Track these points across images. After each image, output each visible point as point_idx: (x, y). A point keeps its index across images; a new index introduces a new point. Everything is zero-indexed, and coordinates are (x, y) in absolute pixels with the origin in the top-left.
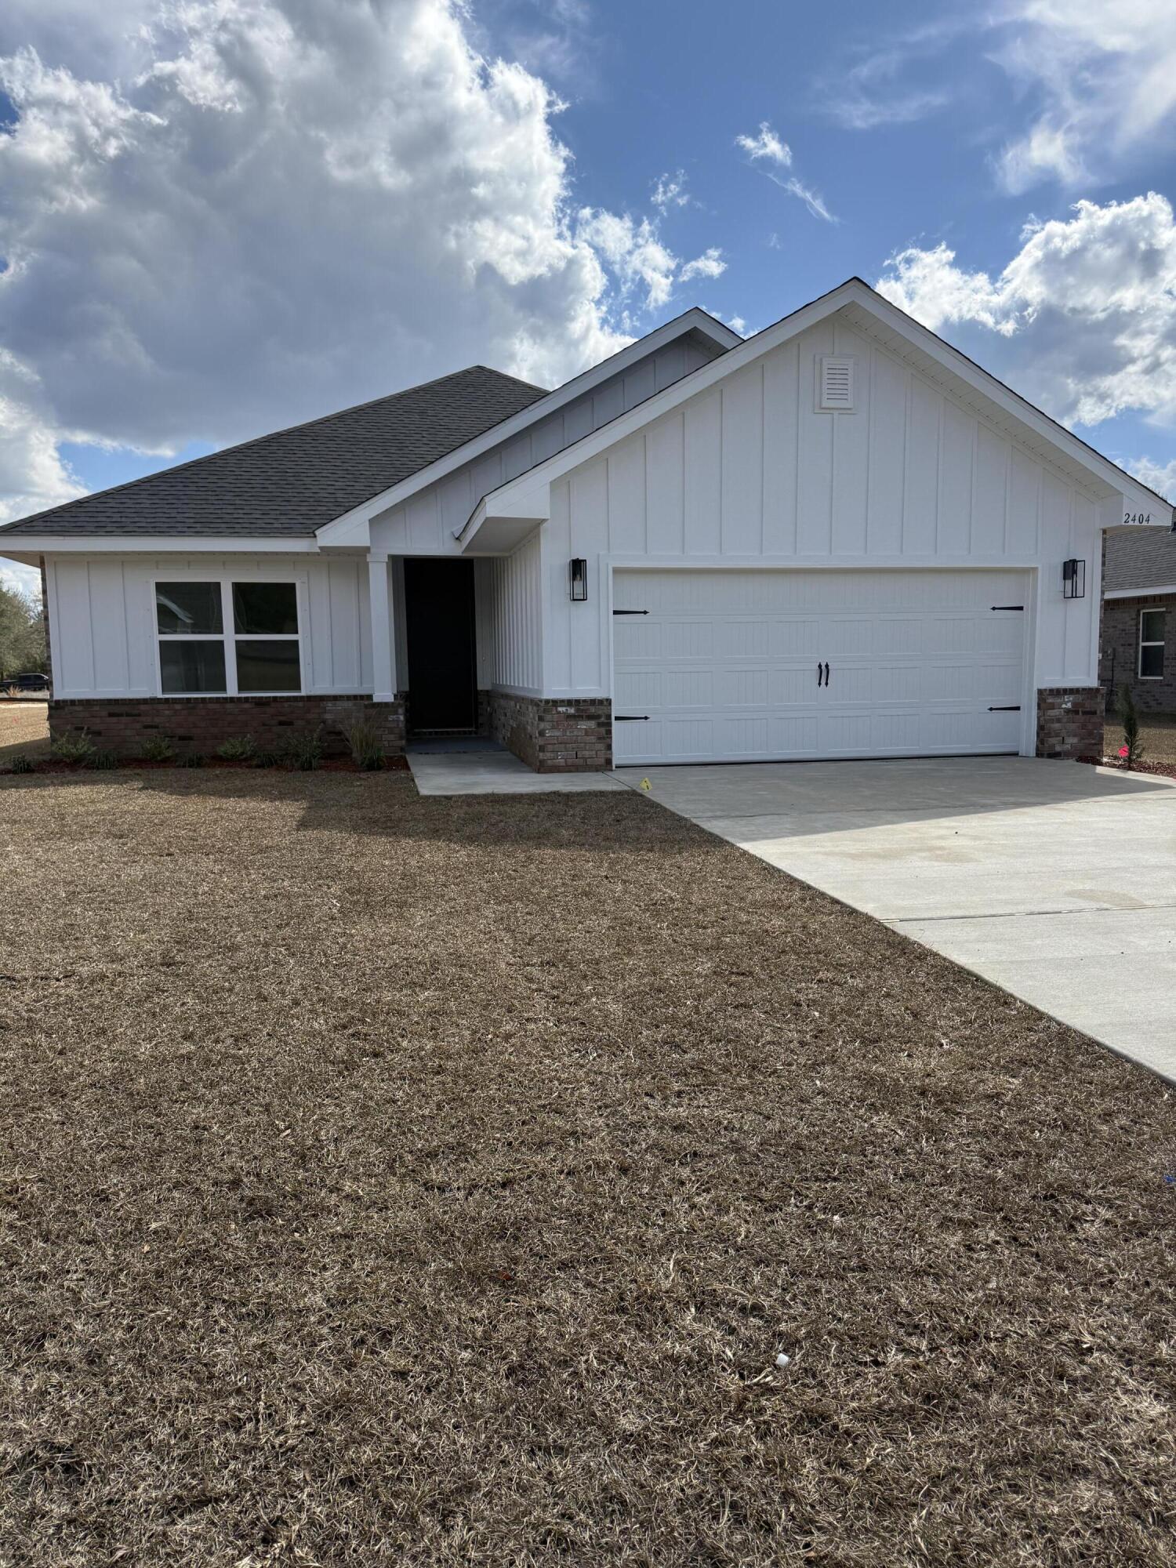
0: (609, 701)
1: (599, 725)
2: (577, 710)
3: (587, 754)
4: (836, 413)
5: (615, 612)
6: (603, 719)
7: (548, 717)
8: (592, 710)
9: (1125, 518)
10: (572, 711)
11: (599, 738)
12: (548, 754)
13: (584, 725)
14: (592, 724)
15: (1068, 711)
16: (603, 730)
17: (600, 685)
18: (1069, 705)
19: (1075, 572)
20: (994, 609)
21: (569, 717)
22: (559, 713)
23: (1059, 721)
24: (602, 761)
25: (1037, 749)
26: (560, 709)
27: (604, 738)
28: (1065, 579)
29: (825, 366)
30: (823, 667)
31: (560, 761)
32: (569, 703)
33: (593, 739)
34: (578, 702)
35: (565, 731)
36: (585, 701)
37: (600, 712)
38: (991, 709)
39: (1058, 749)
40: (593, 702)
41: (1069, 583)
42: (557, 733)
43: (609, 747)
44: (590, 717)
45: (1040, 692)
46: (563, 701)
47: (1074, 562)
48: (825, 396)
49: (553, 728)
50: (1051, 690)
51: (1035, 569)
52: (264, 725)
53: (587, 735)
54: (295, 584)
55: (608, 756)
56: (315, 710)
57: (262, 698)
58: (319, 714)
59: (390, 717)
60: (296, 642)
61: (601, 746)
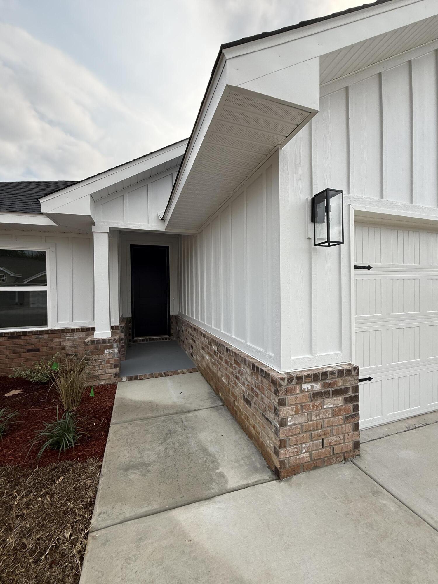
1: (347, 400)
2: (324, 386)
3: (333, 439)
5: (356, 267)
6: (350, 394)
7: (290, 398)
8: (340, 383)
10: (318, 387)
11: (346, 418)
12: (291, 449)
13: (330, 403)
14: (339, 401)
16: (350, 405)
17: (340, 348)
21: (316, 395)
22: (302, 391)
24: (349, 445)
26: (305, 386)
27: (352, 416)
32: (315, 377)
33: (340, 419)
34: (325, 374)
35: (310, 415)
36: (333, 373)
37: (347, 385)
40: (341, 373)
42: (301, 420)
44: (338, 392)
46: (309, 376)
49: (297, 412)
52: (15, 352)
53: (334, 415)
54: (45, 252)
55: (355, 439)
56: (57, 340)
57: (14, 333)
58: (60, 342)
59: (107, 351)
60: (46, 291)
61: (349, 427)
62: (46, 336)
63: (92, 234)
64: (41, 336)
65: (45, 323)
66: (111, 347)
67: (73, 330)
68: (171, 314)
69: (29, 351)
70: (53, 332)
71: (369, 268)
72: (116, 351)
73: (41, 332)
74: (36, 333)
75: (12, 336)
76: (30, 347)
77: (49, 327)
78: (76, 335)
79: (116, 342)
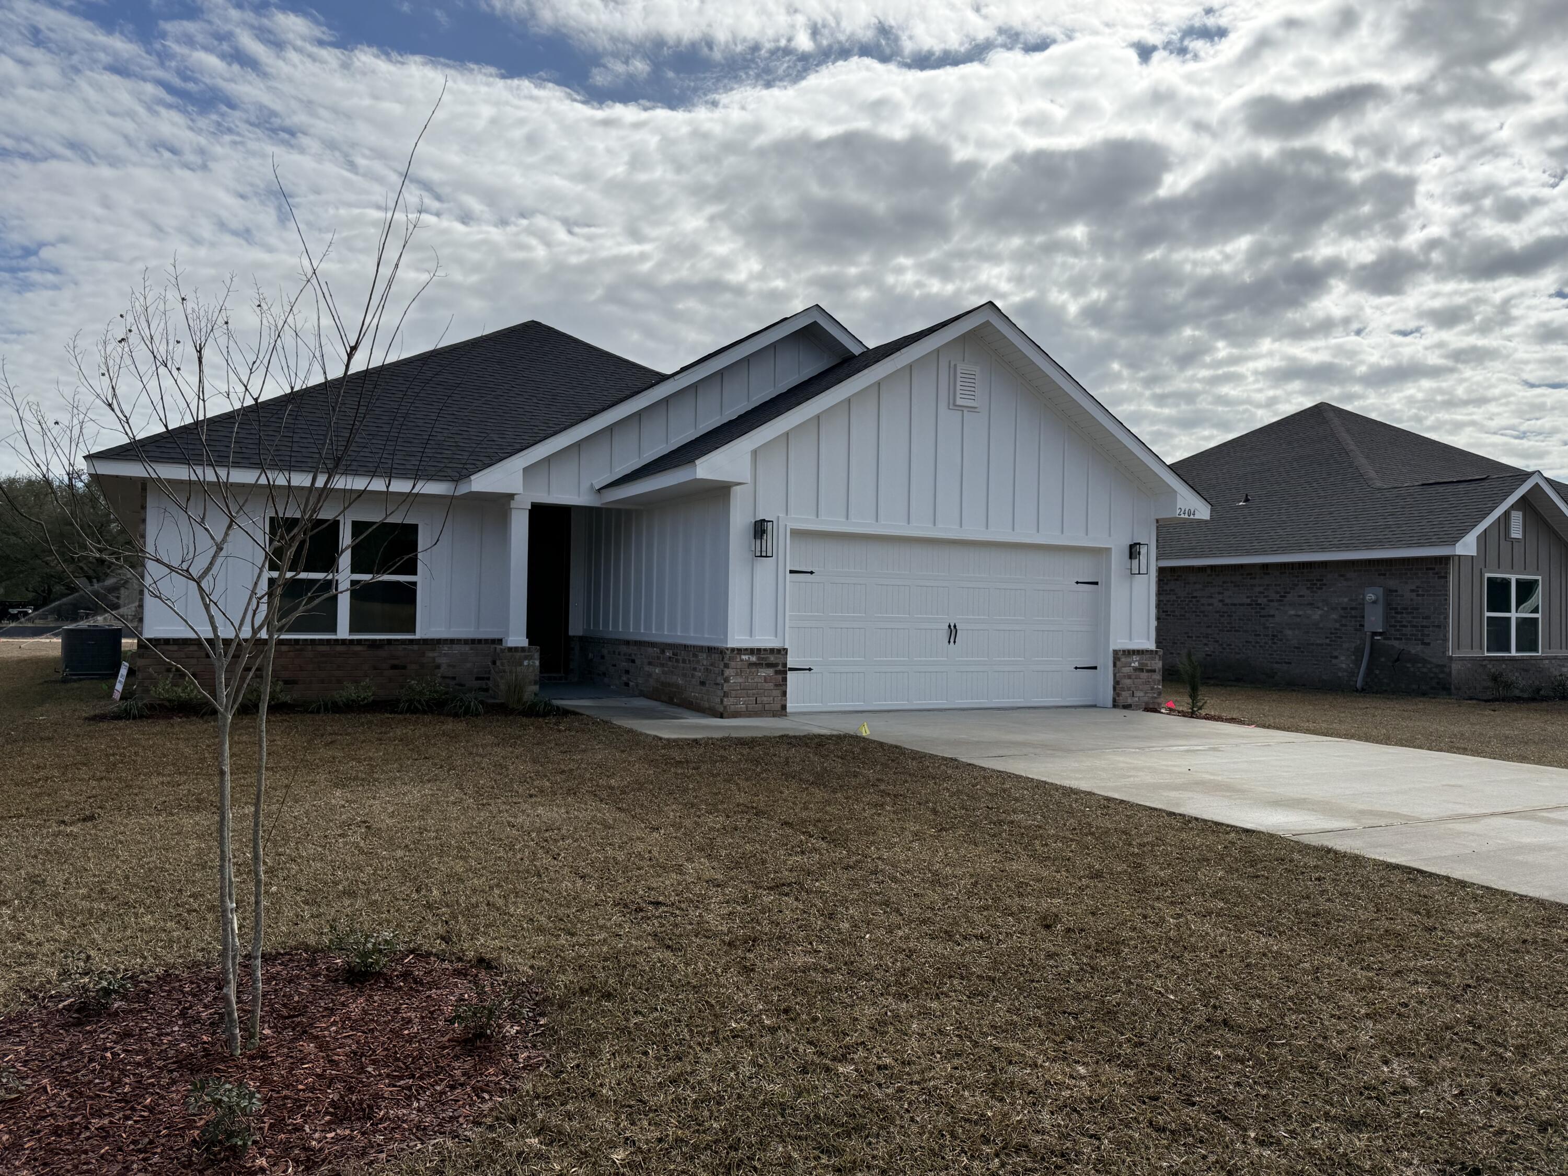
0: (786, 650)
1: (777, 672)
2: (758, 659)
3: (765, 699)
4: (966, 411)
5: (791, 572)
6: (780, 668)
7: (732, 664)
8: (772, 659)
9: (1178, 511)
10: (754, 659)
11: (776, 685)
12: (732, 700)
13: (764, 672)
14: (770, 672)
15: (1136, 669)
16: (780, 677)
17: (776, 636)
18: (1137, 664)
19: (1139, 553)
20: (1077, 583)
21: (751, 665)
22: (742, 660)
23: (1129, 677)
24: (778, 706)
25: (1114, 700)
26: (744, 657)
27: (780, 685)
28: (1131, 557)
29: (959, 371)
30: (952, 627)
31: (741, 706)
32: (752, 651)
33: (771, 685)
34: (759, 650)
35: (747, 678)
36: (765, 650)
37: (777, 661)
38: (1076, 668)
39: (1129, 701)
40: (772, 651)
41: (1135, 562)
42: (740, 680)
43: (784, 694)
44: (770, 665)
45: (1116, 652)
46: (746, 649)
47: (1137, 544)
48: (958, 396)
49: (737, 675)
50: (1124, 651)
51: (1108, 550)
52: (375, 668)
53: (765, 682)
54: (416, 526)
55: (783, 703)
56: (431, 654)
57: (376, 640)
58: (434, 658)
59: (526, 663)
60: (415, 584)
61: (777, 693)
62: (416, 647)
63: (507, 511)
64: (410, 647)
65: (413, 631)
66: (530, 658)
67: (452, 641)
68: (571, 633)
69: (394, 667)
70: (425, 641)
71: (812, 573)
72: (536, 664)
74: (403, 642)
75: (373, 644)
76: (396, 662)
77: (418, 636)
78: (457, 649)
79: (537, 650)
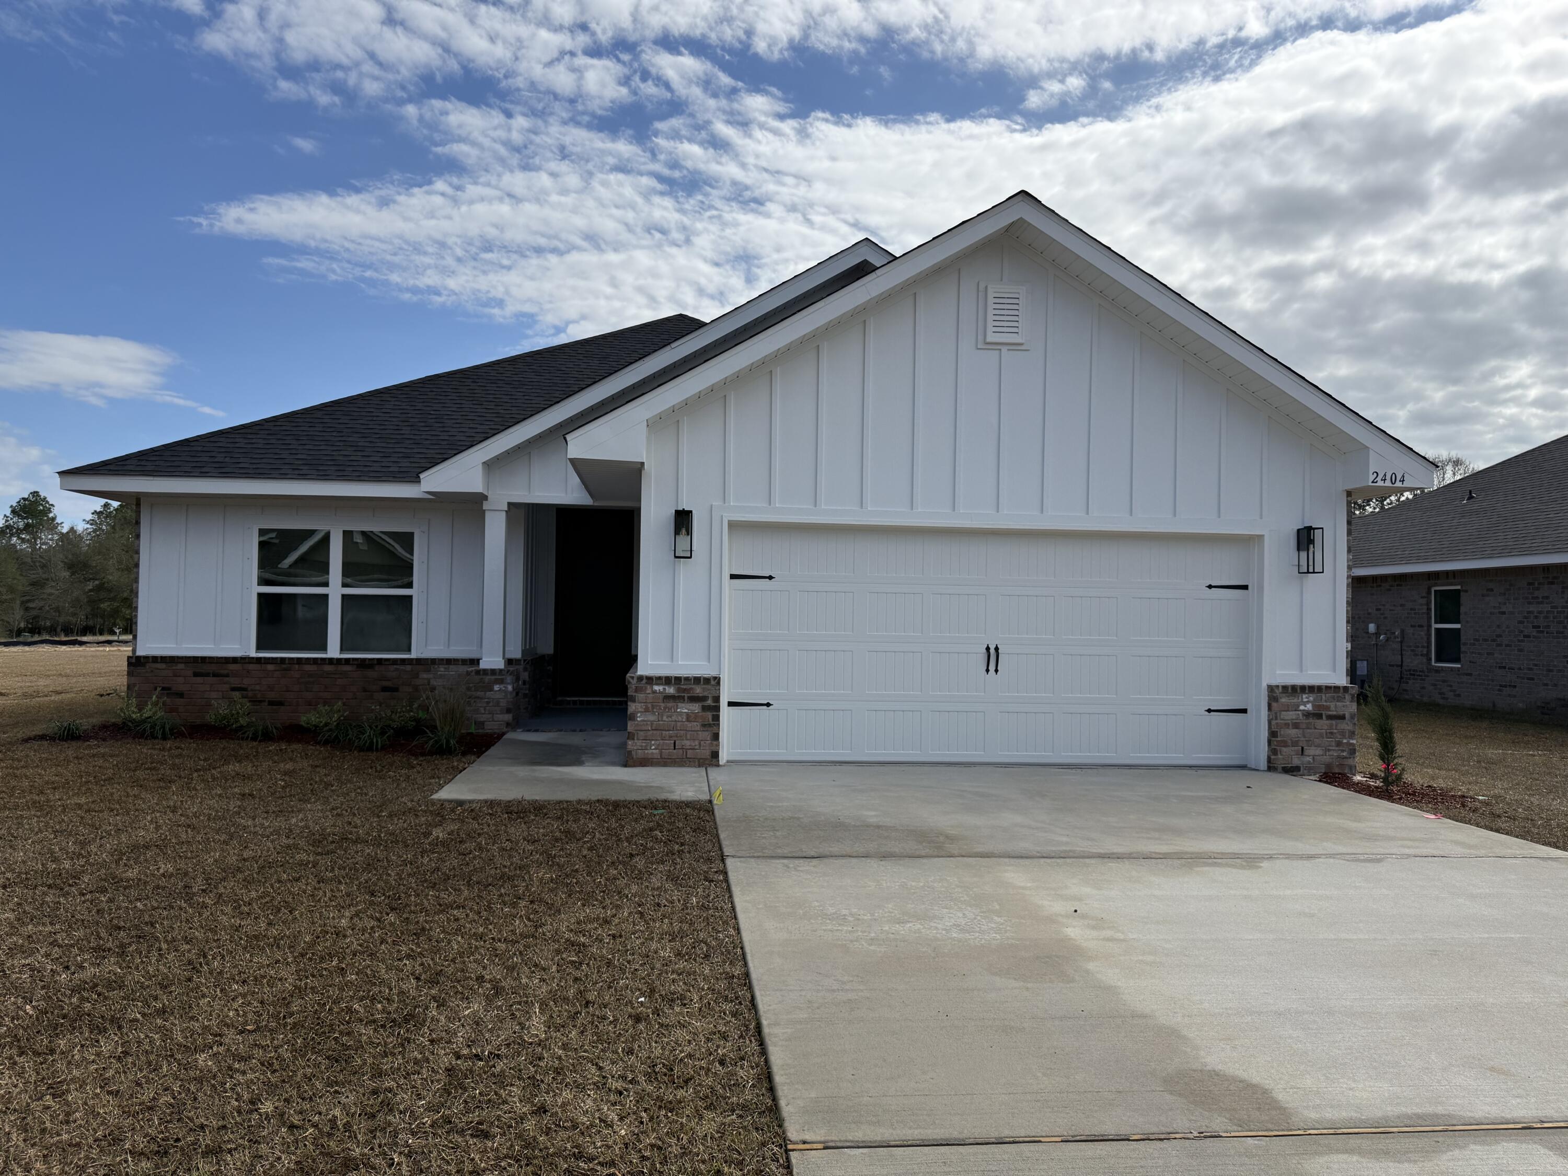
0: (717, 680)
1: (704, 708)
2: (679, 690)
3: (687, 743)
4: (1004, 349)
5: (733, 577)
6: (710, 702)
7: (641, 697)
8: (698, 690)
9: (1372, 478)
10: (671, 690)
11: (704, 725)
12: (639, 743)
13: (685, 708)
14: (696, 708)
15: (1307, 714)
16: (709, 715)
17: (709, 662)
18: (1309, 707)
19: (1311, 541)
20: (1210, 587)
21: (668, 698)
22: (654, 692)
23: (1296, 726)
24: (707, 753)
25: (1269, 760)
26: (656, 688)
27: (710, 725)
28: (1299, 550)
29: (991, 295)
30: (992, 651)
31: (653, 751)
32: (667, 680)
33: (696, 725)
34: (678, 679)
35: (661, 715)
36: (687, 679)
37: (706, 694)
38: (1209, 711)
39: (1296, 761)
40: (697, 680)
41: (1303, 555)
42: (651, 718)
43: (716, 737)
44: (694, 699)
45: (1271, 689)
46: (660, 678)
47: (1309, 529)
48: (990, 329)
49: (647, 710)
50: (1285, 688)
51: (1261, 537)
52: (365, 690)
53: (688, 720)
54: (412, 534)
55: (714, 749)
56: (425, 676)
57: (364, 660)
58: (429, 680)
59: (496, 687)
60: (410, 597)
61: (707, 735)
62: (409, 668)
63: (483, 513)
64: (402, 667)
65: (409, 650)
66: (501, 682)
67: (449, 662)
69: (384, 689)
70: (419, 661)
71: (770, 578)
72: (510, 688)
73: (403, 661)
74: (395, 661)
75: (362, 664)
76: (386, 684)
77: (413, 655)
78: (453, 670)
79: (510, 674)
